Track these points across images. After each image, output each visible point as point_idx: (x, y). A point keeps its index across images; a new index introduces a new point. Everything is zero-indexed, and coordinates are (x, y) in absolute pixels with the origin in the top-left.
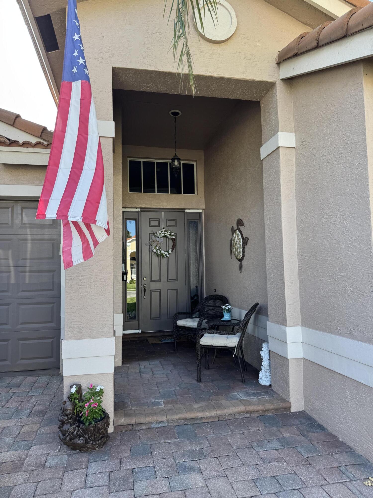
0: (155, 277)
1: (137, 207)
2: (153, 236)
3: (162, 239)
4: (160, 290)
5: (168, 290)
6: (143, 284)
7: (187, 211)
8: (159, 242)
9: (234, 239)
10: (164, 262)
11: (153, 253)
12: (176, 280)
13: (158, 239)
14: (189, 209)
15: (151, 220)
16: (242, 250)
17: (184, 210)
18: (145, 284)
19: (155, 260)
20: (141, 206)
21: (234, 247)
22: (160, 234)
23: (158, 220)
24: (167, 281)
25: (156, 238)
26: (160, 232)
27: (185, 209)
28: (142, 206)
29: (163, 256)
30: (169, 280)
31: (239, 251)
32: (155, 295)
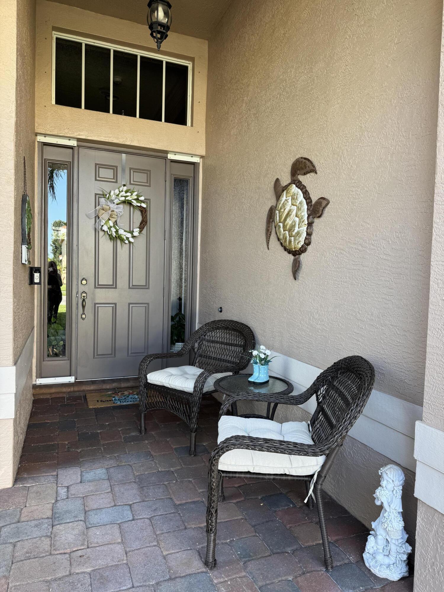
0: (105, 278)
1: (71, 136)
2: (102, 200)
3: (121, 206)
4: (115, 304)
5: (129, 304)
6: (81, 291)
7: (171, 156)
8: (115, 213)
9: (284, 205)
10: (123, 251)
11: (101, 233)
12: (146, 287)
13: (112, 206)
14: (175, 153)
15: (99, 168)
16: (305, 228)
17: (164, 155)
18: (84, 292)
19: (106, 246)
20: (79, 135)
21: (281, 225)
22: (118, 195)
23: (114, 168)
24: (129, 288)
25: (109, 203)
26: (117, 191)
27: (166, 152)
28: (81, 135)
29: (122, 240)
30: (133, 286)
31: (296, 231)
32: (105, 313)
